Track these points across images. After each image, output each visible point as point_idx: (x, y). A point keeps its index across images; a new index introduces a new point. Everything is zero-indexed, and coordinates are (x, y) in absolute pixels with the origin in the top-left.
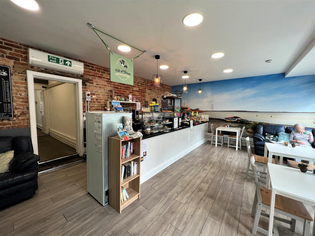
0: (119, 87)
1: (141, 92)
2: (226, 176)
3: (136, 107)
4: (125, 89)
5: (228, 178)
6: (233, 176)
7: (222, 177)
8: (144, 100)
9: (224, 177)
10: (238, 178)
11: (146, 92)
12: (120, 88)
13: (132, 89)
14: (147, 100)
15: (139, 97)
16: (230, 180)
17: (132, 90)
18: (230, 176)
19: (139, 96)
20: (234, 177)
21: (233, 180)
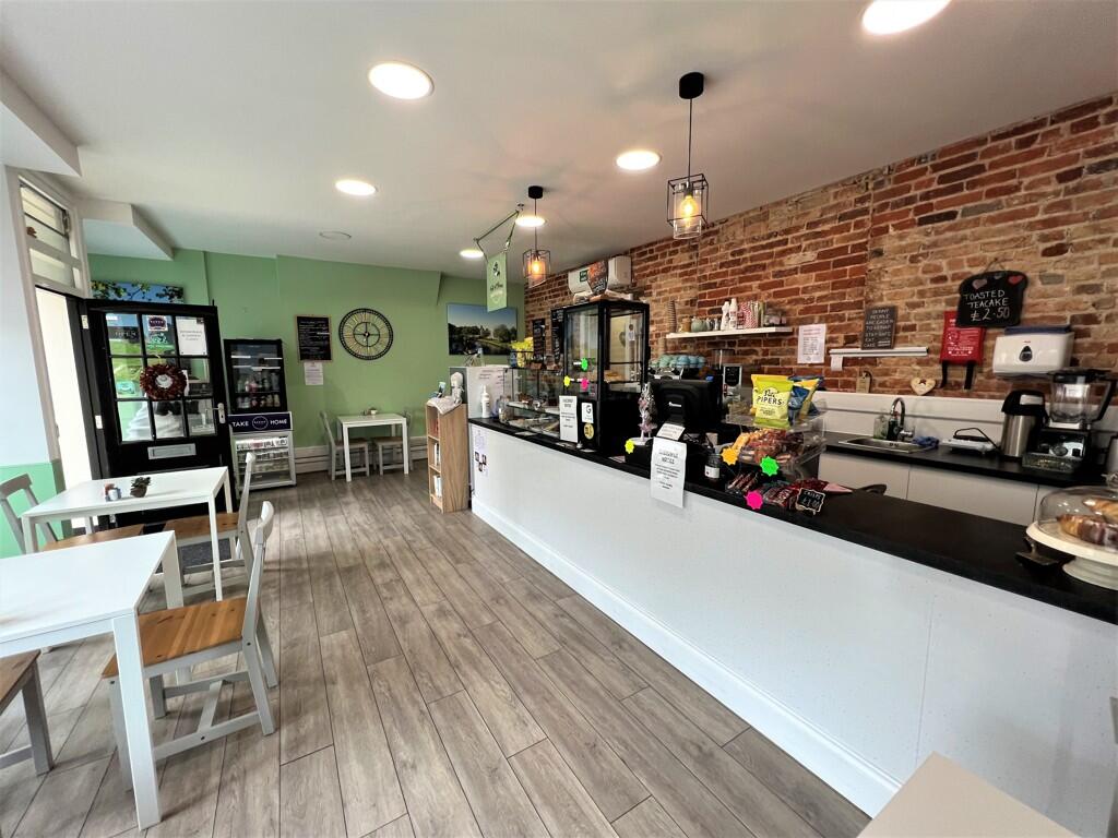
0: (718, 280)
1: (838, 264)
2: (354, 639)
3: (794, 352)
4: (741, 281)
5: (344, 634)
6: (331, 657)
7: (366, 622)
8: (858, 305)
9: (359, 630)
10: (311, 660)
11: (879, 253)
12: (722, 284)
13: (777, 269)
14: (886, 302)
15: (817, 294)
16: (333, 632)
17: (780, 274)
18: (343, 647)
19: (819, 288)
20: (325, 654)
21: (325, 640)
